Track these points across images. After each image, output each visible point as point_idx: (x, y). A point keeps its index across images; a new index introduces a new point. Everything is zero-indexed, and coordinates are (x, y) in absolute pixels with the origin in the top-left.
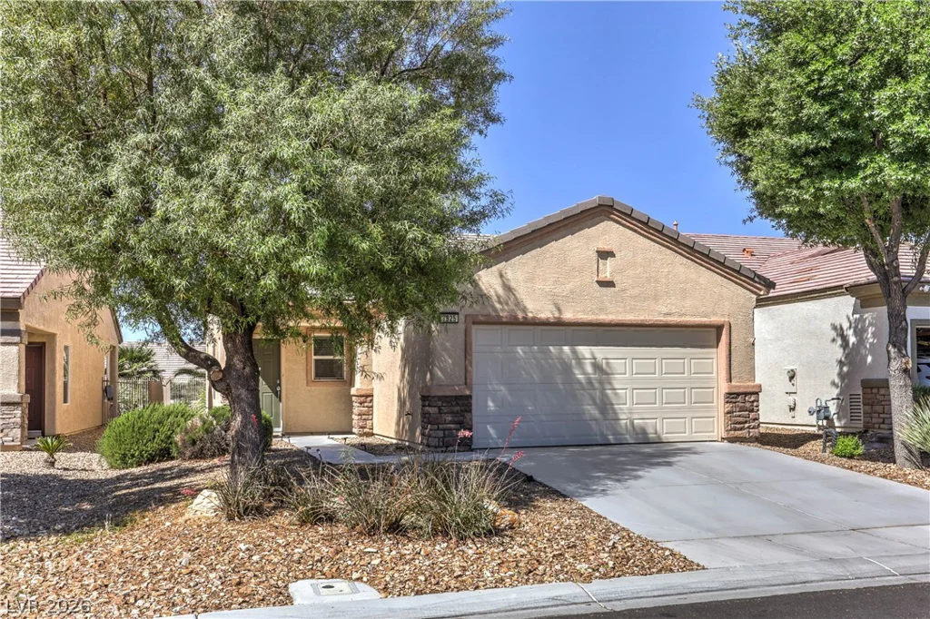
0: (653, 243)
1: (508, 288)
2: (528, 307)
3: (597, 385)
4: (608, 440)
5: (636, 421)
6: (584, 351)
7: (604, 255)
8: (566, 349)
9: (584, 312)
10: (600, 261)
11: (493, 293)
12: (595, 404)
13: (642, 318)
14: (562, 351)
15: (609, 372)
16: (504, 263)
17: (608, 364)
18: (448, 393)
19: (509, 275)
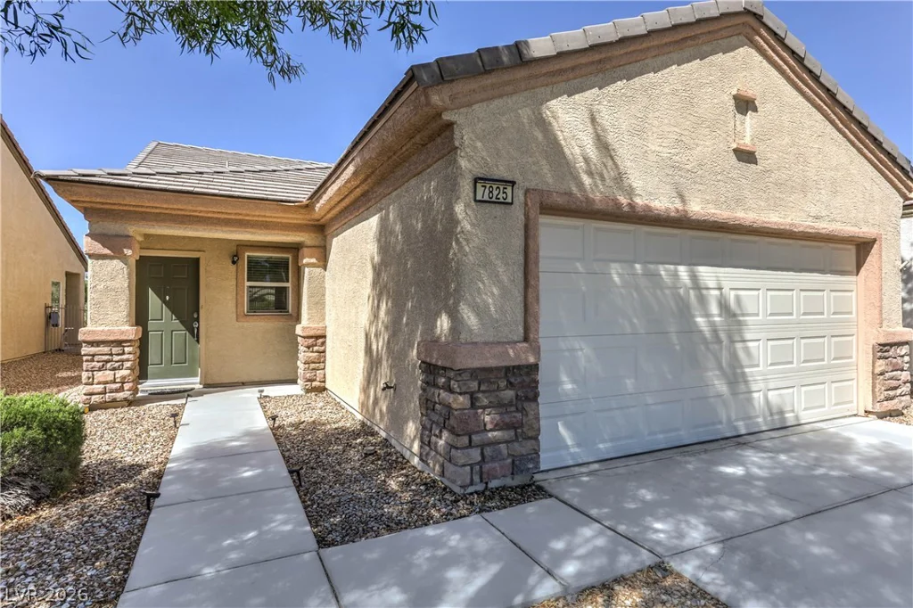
0: (801, 99)
1: (603, 146)
2: (635, 185)
3: (723, 336)
4: (736, 428)
5: (771, 394)
6: (707, 274)
7: (745, 105)
8: (683, 271)
9: (716, 203)
10: (738, 116)
11: (577, 151)
12: (720, 368)
13: (788, 220)
14: (676, 275)
15: (738, 312)
16: (595, 91)
17: (738, 299)
18: (493, 363)
19: (605, 118)
